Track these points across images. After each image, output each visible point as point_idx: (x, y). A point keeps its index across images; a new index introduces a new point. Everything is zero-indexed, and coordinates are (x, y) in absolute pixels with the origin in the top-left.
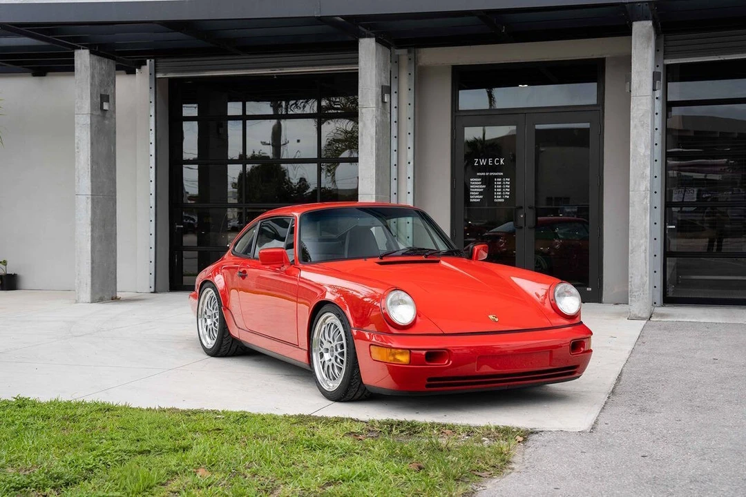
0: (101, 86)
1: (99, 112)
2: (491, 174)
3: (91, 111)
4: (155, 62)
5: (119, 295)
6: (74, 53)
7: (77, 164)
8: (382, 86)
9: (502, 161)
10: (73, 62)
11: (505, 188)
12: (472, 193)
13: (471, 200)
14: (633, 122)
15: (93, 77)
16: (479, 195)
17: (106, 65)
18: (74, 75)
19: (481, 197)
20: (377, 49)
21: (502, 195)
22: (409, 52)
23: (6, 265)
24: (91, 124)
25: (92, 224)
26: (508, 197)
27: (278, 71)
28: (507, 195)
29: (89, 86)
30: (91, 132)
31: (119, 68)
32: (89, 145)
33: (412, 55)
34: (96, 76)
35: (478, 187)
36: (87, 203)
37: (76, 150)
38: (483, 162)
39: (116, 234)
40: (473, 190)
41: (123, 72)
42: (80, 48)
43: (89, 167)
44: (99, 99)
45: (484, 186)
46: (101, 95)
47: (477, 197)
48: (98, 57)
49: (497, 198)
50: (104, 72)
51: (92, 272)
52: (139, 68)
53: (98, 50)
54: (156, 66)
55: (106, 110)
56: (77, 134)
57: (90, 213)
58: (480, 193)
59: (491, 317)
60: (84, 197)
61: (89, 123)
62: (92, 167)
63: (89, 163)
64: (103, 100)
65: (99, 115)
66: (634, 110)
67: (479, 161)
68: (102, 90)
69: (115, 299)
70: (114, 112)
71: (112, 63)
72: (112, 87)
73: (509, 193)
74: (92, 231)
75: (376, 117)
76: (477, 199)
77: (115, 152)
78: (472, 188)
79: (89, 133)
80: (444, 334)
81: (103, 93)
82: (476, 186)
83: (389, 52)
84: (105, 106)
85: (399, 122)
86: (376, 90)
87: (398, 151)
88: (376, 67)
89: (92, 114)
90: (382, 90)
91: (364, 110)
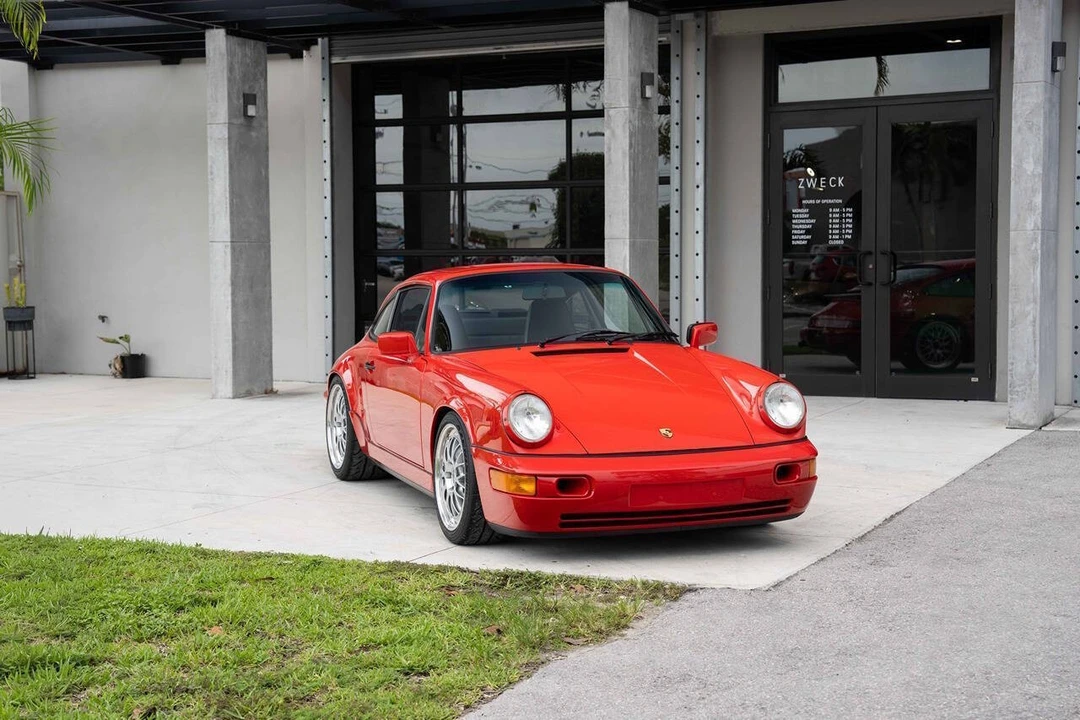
0: (244, 82)
1: (241, 120)
2: (824, 201)
3: (229, 118)
4: (329, 41)
5: (276, 386)
6: (204, 34)
7: (210, 198)
8: (642, 74)
9: (840, 182)
10: (203, 45)
11: (845, 223)
12: (795, 232)
13: (793, 242)
14: (1017, 122)
15: (231, 70)
16: (806, 234)
17: (251, 49)
18: (205, 62)
19: (809, 237)
20: (631, 18)
21: (840, 234)
22: (697, 16)
23: (128, 341)
24: (229, 138)
25: (233, 284)
26: (850, 237)
27: (505, 49)
28: (848, 234)
29: (226, 82)
30: (229, 149)
31: (271, 51)
32: (227, 169)
33: (702, 21)
34: (236, 66)
35: (803, 221)
36: (225, 253)
37: (209, 177)
39: (270, 298)
40: (796, 227)
41: (285, 55)
42: (212, 28)
43: (228, 200)
44: (242, 101)
45: (813, 221)
46: (244, 95)
47: (802, 237)
48: (240, 39)
49: (832, 239)
50: (248, 61)
51: (234, 354)
52: (308, 49)
53: (237, 29)
54: (330, 46)
55: (252, 117)
56: (210, 153)
57: (229, 268)
58: (808, 232)
59: (663, 431)
60: (221, 245)
61: (227, 136)
62: (231, 200)
63: (228, 196)
64: (248, 100)
65: (241, 124)
66: (1018, 105)
68: (247, 87)
69: (270, 392)
70: (266, 118)
71: (261, 46)
72: (262, 81)
73: (851, 231)
74: (233, 294)
75: (630, 121)
76: (802, 240)
77: (267, 178)
78: (795, 224)
79: (227, 152)
80: (588, 455)
81: (247, 92)
82: (801, 221)
83: (656, 19)
84: (251, 110)
85: (682, 125)
86: (630, 81)
87: (681, 168)
88: (630, 45)
89: (230, 124)
90: (641, 80)
91: (612, 112)
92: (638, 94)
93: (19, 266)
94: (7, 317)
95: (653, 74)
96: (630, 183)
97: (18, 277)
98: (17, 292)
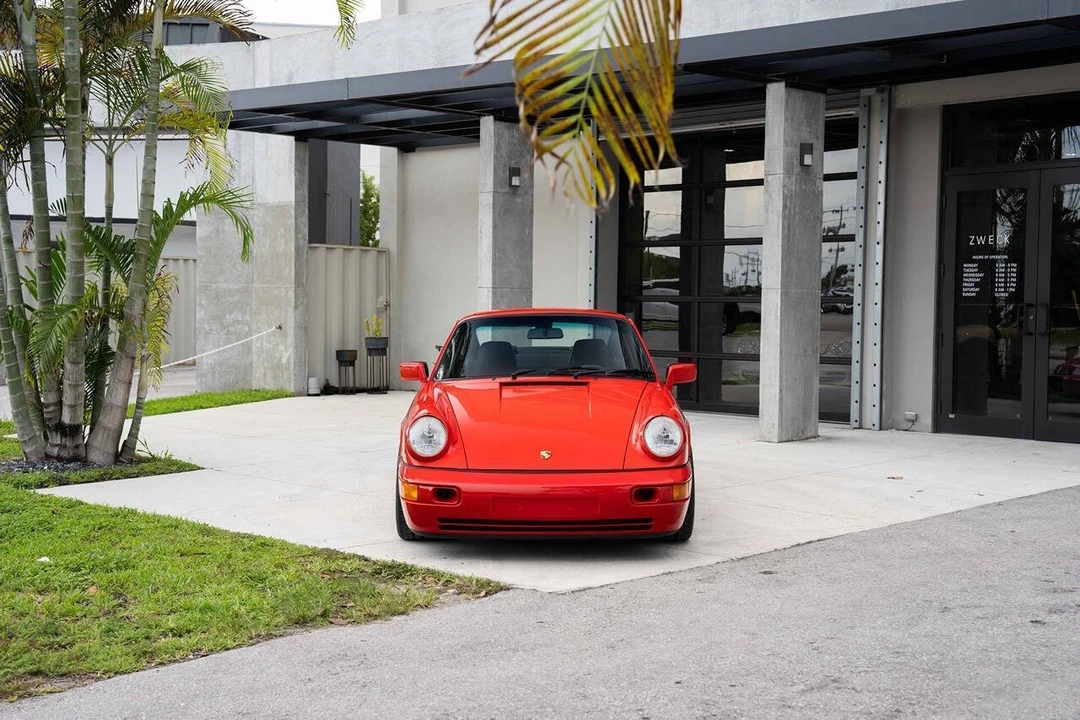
0: (511, 158)
1: (507, 189)
2: (991, 257)
3: (494, 188)
7: (479, 251)
8: (801, 145)
9: (1007, 239)
10: (478, 131)
11: (1010, 278)
12: (966, 284)
13: (964, 294)
15: (498, 148)
16: (975, 287)
17: (518, 132)
18: (479, 145)
19: (977, 289)
21: (1005, 287)
22: (882, 91)
24: (494, 204)
26: (1013, 290)
28: (1012, 287)
29: (492, 159)
30: (493, 213)
32: (491, 230)
33: (885, 95)
34: (503, 147)
35: (973, 275)
36: (488, 297)
37: (479, 235)
38: (981, 240)
40: (966, 280)
42: (483, 116)
43: (491, 254)
44: (508, 174)
45: (982, 275)
46: (510, 168)
47: (972, 289)
48: (508, 124)
49: (998, 292)
50: (515, 141)
53: (503, 115)
55: (517, 187)
56: (480, 216)
58: (977, 285)
59: (543, 453)
60: (485, 291)
61: (492, 202)
62: (494, 255)
63: (491, 250)
64: (513, 173)
65: (507, 193)
67: (975, 239)
68: (513, 162)
70: (532, 187)
72: (529, 157)
73: (1014, 285)
75: (784, 186)
76: (972, 292)
77: (531, 237)
78: (966, 277)
79: (492, 215)
80: (468, 470)
81: (514, 166)
82: (971, 275)
83: (823, 97)
84: (516, 181)
85: (867, 188)
86: (785, 151)
87: (865, 227)
88: (786, 120)
89: (495, 192)
90: (799, 149)
91: (770, 178)
92: (796, 162)
93: (385, 306)
94: (367, 345)
95: (812, 144)
96: (783, 240)
97: (384, 314)
98: (374, 326)
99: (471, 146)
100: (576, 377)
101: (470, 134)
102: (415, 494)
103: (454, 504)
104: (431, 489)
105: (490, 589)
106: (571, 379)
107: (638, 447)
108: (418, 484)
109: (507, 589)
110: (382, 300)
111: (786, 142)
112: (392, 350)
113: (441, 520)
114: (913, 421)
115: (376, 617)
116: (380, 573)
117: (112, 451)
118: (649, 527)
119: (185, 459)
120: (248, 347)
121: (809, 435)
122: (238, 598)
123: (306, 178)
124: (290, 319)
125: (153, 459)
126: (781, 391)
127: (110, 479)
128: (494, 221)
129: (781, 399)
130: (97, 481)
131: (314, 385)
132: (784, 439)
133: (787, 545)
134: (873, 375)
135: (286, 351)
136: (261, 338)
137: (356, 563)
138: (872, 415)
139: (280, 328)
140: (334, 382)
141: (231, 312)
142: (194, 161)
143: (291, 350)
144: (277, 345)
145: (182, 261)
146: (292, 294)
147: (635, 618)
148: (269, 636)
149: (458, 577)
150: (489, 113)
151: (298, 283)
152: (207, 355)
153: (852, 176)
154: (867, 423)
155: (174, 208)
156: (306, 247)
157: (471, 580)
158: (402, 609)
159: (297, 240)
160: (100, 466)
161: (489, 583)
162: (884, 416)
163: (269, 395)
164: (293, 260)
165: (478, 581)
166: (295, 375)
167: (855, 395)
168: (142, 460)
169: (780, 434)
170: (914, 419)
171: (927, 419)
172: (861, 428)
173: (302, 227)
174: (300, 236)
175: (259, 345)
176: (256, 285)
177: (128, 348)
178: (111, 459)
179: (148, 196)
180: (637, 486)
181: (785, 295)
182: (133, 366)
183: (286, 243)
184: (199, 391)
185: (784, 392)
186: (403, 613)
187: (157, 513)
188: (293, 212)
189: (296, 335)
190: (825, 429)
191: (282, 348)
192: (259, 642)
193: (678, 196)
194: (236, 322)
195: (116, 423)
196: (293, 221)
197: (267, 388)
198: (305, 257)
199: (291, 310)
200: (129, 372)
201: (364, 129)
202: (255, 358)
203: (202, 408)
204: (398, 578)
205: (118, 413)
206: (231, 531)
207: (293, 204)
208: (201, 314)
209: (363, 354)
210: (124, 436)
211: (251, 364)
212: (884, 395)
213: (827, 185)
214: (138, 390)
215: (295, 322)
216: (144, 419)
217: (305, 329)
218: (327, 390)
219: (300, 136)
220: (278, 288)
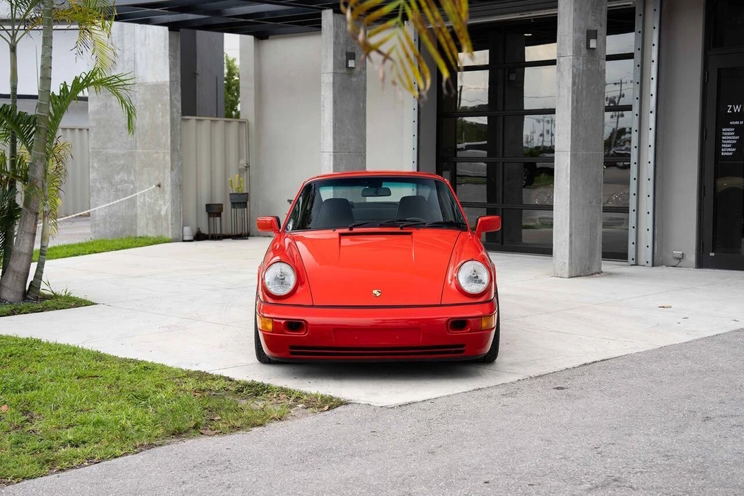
0: (347, 44)
1: (345, 70)
3: (334, 69)
6: (320, 15)
7: (322, 123)
8: (587, 31)
10: (320, 21)
12: (724, 146)
13: (722, 154)
15: (336, 36)
18: (321, 34)
19: (734, 150)
27: (534, 14)
29: (332, 45)
30: (333, 90)
32: (332, 104)
34: (341, 34)
35: (730, 138)
36: (330, 160)
37: (322, 109)
38: (737, 109)
40: (725, 142)
42: (324, 9)
43: (332, 124)
44: (345, 57)
45: (737, 137)
46: (347, 53)
47: (729, 149)
55: (353, 68)
56: (322, 93)
57: (332, 169)
58: (733, 146)
59: (375, 292)
60: (328, 154)
61: (332, 81)
62: (335, 125)
63: (332, 121)
64: (350, 57)
65: (344, 73)
67: (732, 107)
68: (349, 48)
70: (365, 69)
75: (573, 66)
76: (729, 152)
77: (364, 108)
78: (724, 140)
79: (332, 92)
80: (313, 306)
81: (350, 51)
82: (729, 138)
84: (351, 64)
85: (642, 67)
86: (574, 37)
87: (641, 99)
88: (575, 10)
89: (335, 74)
90: (585, 35)
91: (562, 59)
92: (583, 46)
93: (246, 167)
94: (231, 199)
95: (597, 31)
96: (572, 110)
97: (245, 173)
98: (237, 183)
99: (313, 35)
100: (401, 228)
101: (314, 25)
102: (270, 326)
103: (302, 334)
104: (283, 322)
105: (332, 404)
106: (398, 230)
107: (453, 286)
108: (272, 318)
109: (346, 403)
110: (243, 162)
111: (575, 30)
112: (251, 203)
113: (292, 347)
114: (680, 259)
115: (239, 429)
116: (242, 392)
117: (21, 290)
118: (462, 352)
119: (81, 296)
120: (133, 202)
121: (595, 271)
122: (126, 414)
123: (179, 62)
124: (168, 179)
125: (55, 296)
126: (571, 235)
127: (19, 313)
128: (334, 97)
129: (571, 242)
130: (8, 315)
131: (188, 232)
132: (574, 275)
133: (576, 365)
134: (647, 221)
135: (165, 205)
136: (144, 194)
137: (223, 383)
138: (646, 254)
139: (159, 186)
140: (205, 230)
141: (118, 173)
142: (84, 49)
143: (168, 204)
144: (157, 200)
145: (77, 131)
146: (168, 158)
147: (451, 427)
148: (151, 446)
149: (306, 394)
150: (329, 7)
151: (173, 150)
152: (99, 209)
153: (630, 56)
154: (642, 260)
155: (69, 89)
156: (180, 119)
157: (316, 397)
158: (259, 421)
159: (172, 113)
160: (11, 303)
161: (331, 398)
162: (655, 256)
163: (151, 242)
164: (169, 130)
165: (322, 397)
166: (172, 224)
167: (632, 239)
168: (45, 297)
169: (570, 271)
170: (681, 257)
171: (692, 257)
172: (637, 264)
173: (176, 102)
174: (175, 110)
175: (142, 200)
176: (139, 151)
177: (33, 205)
178: (20, 297)
179: (46, 79)
180: (452, 318)
181: (574, 156)
182: (36, 220)
183: (163, 116)
184: (93, 238)
185: (573, 237)
186: (261, 425)
187: (58, 342)
188: (168, 90)
189: (172, 191)
190: (607, 266)
191: (161, 202)
192: (142, 451)
193: (485, 74)
194: (122, 181)
195: (24, 267)
196: (169, 98)
197: (149, 235)
198: (179, 127)
199: (168, 170)
200: (33, 224)
201: (225, 21)
202: (139, 211)
203: (95, 252)
204: (256, 395)
205: (25, 259)
206: (120, 357)
207: (168, 83)
208: (93, 175)
209: (227, 207)
210: (31, 278)
211: (136, 216)
212: (656, 237)
213: (609, 64)
214: (42, 240)
215: (172, 181)
216: (47, 263)
217: (179, 186)
218: (199, 237)
219: (173, 27)
220: (157, 153)
